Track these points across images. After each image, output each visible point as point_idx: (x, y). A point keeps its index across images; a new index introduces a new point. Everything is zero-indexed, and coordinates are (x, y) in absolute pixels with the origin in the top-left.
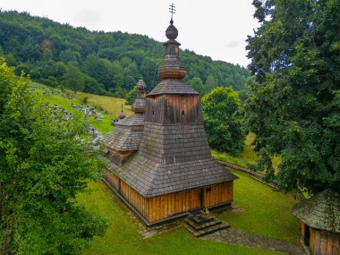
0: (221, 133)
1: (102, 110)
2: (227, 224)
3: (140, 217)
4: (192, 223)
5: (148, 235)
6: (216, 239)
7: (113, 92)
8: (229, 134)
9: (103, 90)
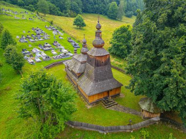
0: (122, 50)
1: (61, 30)
2: (117, 103)
3: (86, 100)
4: (104, 103)
5: (89, 107)
6: (112, 109)
7: (66, 13)
8: (126, 51)
9: (60, 12)
